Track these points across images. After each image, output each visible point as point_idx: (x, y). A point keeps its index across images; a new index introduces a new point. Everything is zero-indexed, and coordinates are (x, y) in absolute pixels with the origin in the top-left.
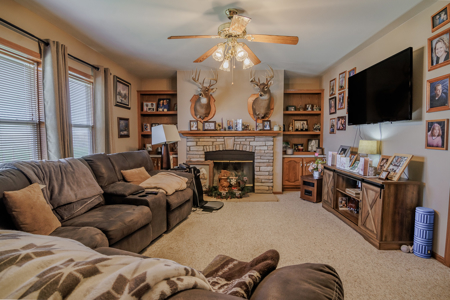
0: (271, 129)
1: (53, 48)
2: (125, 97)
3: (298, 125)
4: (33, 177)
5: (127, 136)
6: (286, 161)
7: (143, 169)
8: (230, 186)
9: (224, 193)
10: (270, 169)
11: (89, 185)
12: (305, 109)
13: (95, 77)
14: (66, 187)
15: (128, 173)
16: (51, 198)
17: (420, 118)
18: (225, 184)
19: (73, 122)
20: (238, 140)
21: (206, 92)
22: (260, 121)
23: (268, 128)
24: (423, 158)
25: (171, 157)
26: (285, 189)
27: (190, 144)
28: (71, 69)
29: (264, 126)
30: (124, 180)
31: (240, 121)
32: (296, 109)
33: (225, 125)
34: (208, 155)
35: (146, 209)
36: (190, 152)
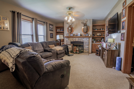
0: (88, 36)
1: (34, 19)
2: (52, 28)
3: (98, 34)
4: (30, 45)
5: (53, 38)
6: (93, 45)
7: (54, 45)
8: (77, 51)
9: (74, 52)
10: (88, 46)
11: (41, 48)
12: (100, 30)
13: (44, 24)
14: (36, 47)
15: (50, 46)
16: (33, 49)
17: (120, 32)
18: (75, 50)
19: (39, 35)
20: (79, 39)
21: (70, 26)
22: (85, 33)
23: (87, 35)
24: (120, 43)
25: (61, 43)
26: (92, 52)
27: (67, 40)
28: (38, 23)
29: (86, 35)
30: (49, 47)
31: (79, 34)
32: (97, 30)
33: (76, 35)
34: (71, 42)
35: (51, 53)
36: (67, 41)
